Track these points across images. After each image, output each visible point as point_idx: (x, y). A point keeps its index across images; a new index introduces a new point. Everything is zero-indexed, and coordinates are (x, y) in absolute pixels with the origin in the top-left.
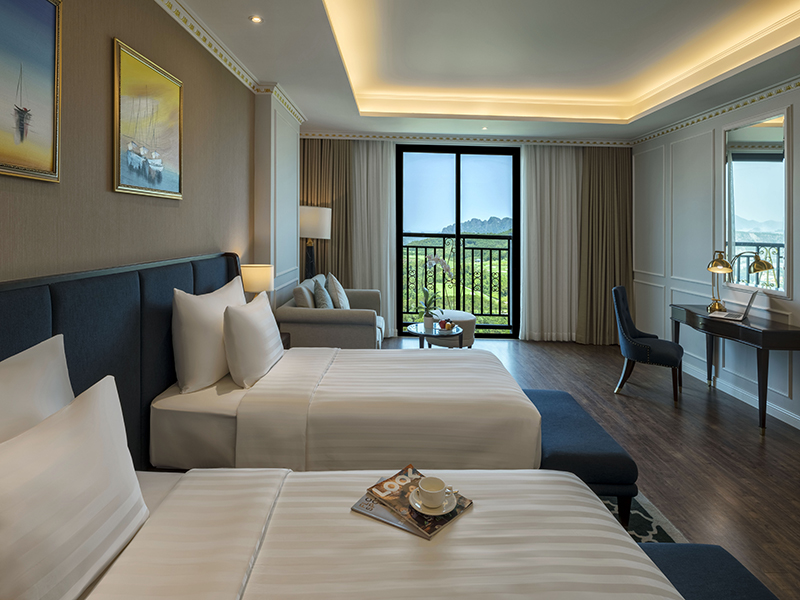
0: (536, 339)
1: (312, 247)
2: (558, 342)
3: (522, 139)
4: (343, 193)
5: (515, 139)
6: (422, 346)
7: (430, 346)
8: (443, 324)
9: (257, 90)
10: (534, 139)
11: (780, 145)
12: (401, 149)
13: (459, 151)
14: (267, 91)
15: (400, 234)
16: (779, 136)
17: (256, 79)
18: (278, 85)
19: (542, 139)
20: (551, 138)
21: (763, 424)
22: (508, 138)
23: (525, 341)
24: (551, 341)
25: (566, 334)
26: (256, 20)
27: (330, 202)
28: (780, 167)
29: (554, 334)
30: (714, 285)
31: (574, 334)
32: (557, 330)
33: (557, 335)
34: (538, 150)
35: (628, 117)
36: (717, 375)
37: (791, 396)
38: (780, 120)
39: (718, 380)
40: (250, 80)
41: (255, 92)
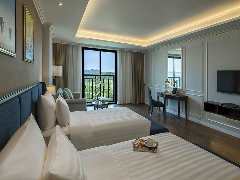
0: (122, 104)
1: (55, 79)
2: (127, 104)
3: (118, 48)
4: (64, 62)
5: (117, 48)
6: (95, 109)
7: (97, 109)
8: (103, 101)
9: (45, 26)
10: (122, 49)
11: (180, 55)
12: (83, 49)
13: (100, 50)
14: (48, 26)
15: (83, 75)
16: (180, 53)
17: (45, 22)
18: (53, 25)
19: (123, 49)
20: (126, 49)
21: (179, 118)
22: (115, 48)
23: (119, 104)
24: (126, 104)
25: (129, 102)
26: (61, 4)
27: (60, 64)
28: (180, 60)
29: (126, 102)
30: (165, 87)
31: (131, 101)
32: (127, 101)
33: (127, 102)
34: (122, 52)
35: (146, 45)
36: (166, 108)
37: (183, 111)
38: (180, 49)
39: (166, 109)
40: (44, 22)
41: (44, 26)
